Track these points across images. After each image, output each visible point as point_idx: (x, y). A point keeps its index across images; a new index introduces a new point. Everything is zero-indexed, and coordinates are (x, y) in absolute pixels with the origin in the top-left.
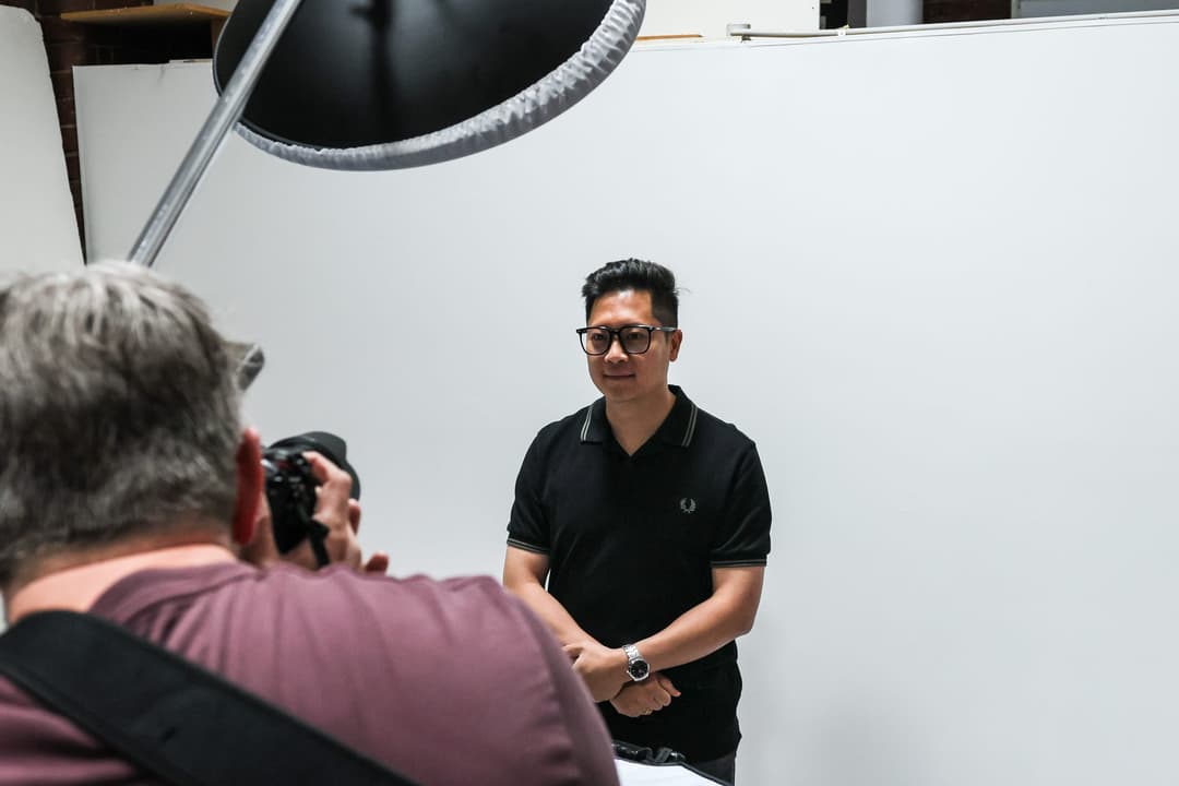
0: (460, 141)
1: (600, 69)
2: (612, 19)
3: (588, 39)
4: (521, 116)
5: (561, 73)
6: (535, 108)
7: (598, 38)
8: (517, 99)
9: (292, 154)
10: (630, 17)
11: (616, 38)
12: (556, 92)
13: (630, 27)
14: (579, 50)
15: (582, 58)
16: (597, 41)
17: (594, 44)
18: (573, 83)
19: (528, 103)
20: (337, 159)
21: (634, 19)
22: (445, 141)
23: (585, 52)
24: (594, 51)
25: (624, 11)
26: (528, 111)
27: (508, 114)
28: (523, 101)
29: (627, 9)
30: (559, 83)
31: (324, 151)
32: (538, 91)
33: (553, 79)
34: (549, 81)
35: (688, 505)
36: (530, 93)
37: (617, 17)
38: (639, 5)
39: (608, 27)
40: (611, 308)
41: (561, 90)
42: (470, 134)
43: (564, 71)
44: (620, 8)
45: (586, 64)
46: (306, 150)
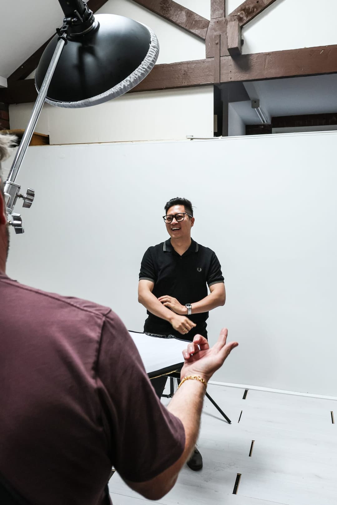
0: (110, 95)
1: (148, 69)
2: (150, 53)
3: (143, 60)
4: (126, 86)
5: (136, 72)
6: (130, 83)
7: (146, 60)
8: (124, 81)
9: (62, 105)
10: (155, 52)
11: (151, 59)
12: (135, 77)
13: (155, 55)
14: (141, 64)
15: (142, 66)
16: (146, 61)
17: (145, 62)
18: (140, 74)
19: (128, 81)
20: (75, 105)
21: (156, 53)
22: (105, 96)
23: (143, 64)
24: (145, 64)
25: (153, 51)
26: (128, 84)
27: (123, 85)
28: (126, 81)
29: (154, 50)
30: (136, 75)
31: (71, 103)
32: (130, 78)
33: (134, 73)
34: (134, 74)
35: (199, 270)
36: (128, 78)
37: (151, 53)
38: (157, 49)
39: (148, 56)
40: (172, 210)
41: (137, 77)
42: (112, 93)
43: (137, 71)
44: (151, 50)
45: (144, 68)
46: (66, 103)
